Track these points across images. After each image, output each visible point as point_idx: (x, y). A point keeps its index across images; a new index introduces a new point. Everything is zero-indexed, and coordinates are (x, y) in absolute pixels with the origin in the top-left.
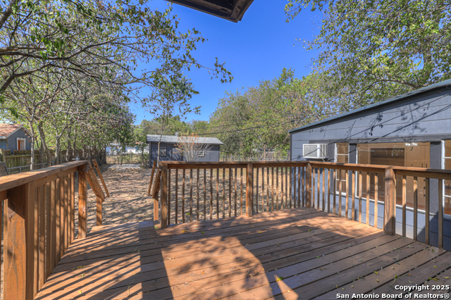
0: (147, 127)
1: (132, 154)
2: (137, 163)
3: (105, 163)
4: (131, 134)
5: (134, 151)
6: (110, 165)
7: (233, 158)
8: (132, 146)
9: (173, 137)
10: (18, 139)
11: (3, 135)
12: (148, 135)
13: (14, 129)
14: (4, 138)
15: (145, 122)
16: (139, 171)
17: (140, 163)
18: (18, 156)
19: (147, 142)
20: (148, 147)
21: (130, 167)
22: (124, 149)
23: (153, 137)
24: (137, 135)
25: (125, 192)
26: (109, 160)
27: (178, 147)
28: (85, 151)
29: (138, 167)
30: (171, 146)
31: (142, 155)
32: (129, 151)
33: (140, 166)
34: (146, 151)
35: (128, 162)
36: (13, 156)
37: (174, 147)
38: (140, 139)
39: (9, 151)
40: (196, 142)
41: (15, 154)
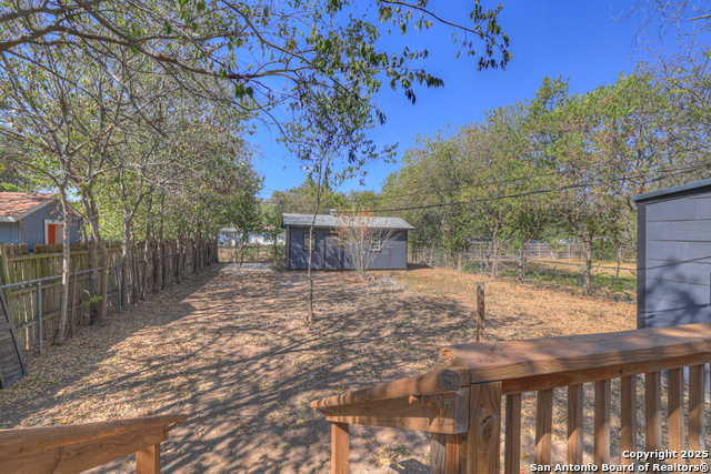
0: (282, 202)
1: (258, 246)
2: (266, 262)
3: (217, 260)
4: (256, 212)
5: (261, 240)
6: (224, 265)
7: (428, 254)
8: (259, 232)
9: (325, 217)
10: (47, 222)
11: (8, 215)
12: (284, 214)
13: (37, 203)
14: (11, 219)
15: (277, 194)
16: (270, 278)
17: (271, 260)
18: (45, 256)
19: (283, 226)
20: (284, 235)
21: (254, 269)
22: (246, 238)
23: (292, 217)
24: (266, 215)
25: (244, 329)
26: (223, 255)
27: (337, 235)
28: (181, 243)
29: (267, 270)
30: (324, 232)
31: (275, 247)
32: (253, 240)
33: (272, 268)
34: (281, 241)
35: (252, 260)
36: (32, 256)
37: (330, 235)
38: (271, 222)
39: (23, 247)
40: (369, 226)
41: (39, 252)
